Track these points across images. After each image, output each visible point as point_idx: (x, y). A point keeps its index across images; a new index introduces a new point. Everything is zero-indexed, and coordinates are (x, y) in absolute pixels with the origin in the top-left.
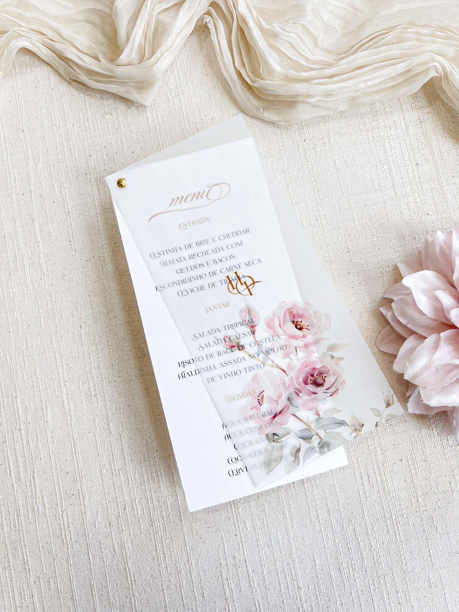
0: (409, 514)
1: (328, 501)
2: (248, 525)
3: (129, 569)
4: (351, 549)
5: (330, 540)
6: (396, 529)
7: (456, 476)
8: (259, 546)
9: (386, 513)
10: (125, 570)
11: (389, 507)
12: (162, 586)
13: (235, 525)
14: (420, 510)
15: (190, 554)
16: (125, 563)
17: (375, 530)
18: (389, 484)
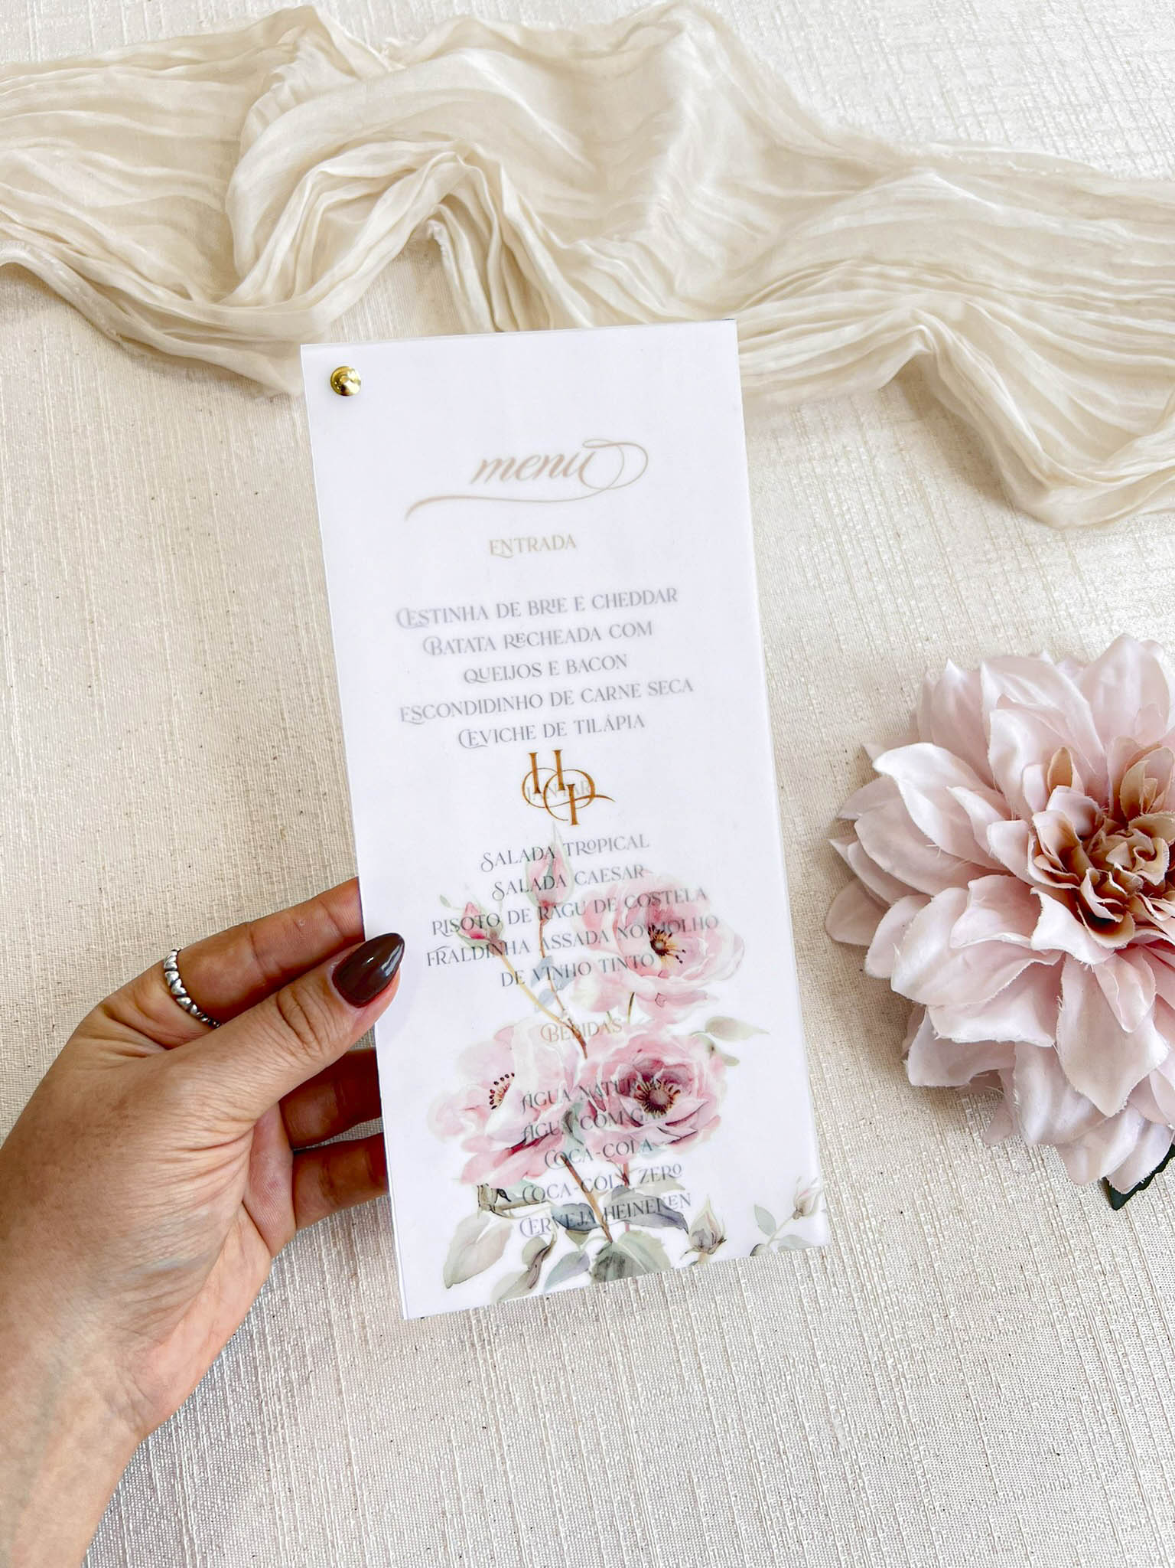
0: (928, 1352)
1: (724, 1324)
2: (518, 1399)
3: (191, 1540)
4: (785, 1453)
5: (731, 1432)
6: (898, 1394)
7: (1034, 1250)
8: (548, 1457)
9: (870, 1352)
11: (877, 1336)
13: (483, 1398)
14: (953, 1341)
15: (361, 1489)
16: (180, 1521)
17: (845, 1399)
18: (875, 1274)
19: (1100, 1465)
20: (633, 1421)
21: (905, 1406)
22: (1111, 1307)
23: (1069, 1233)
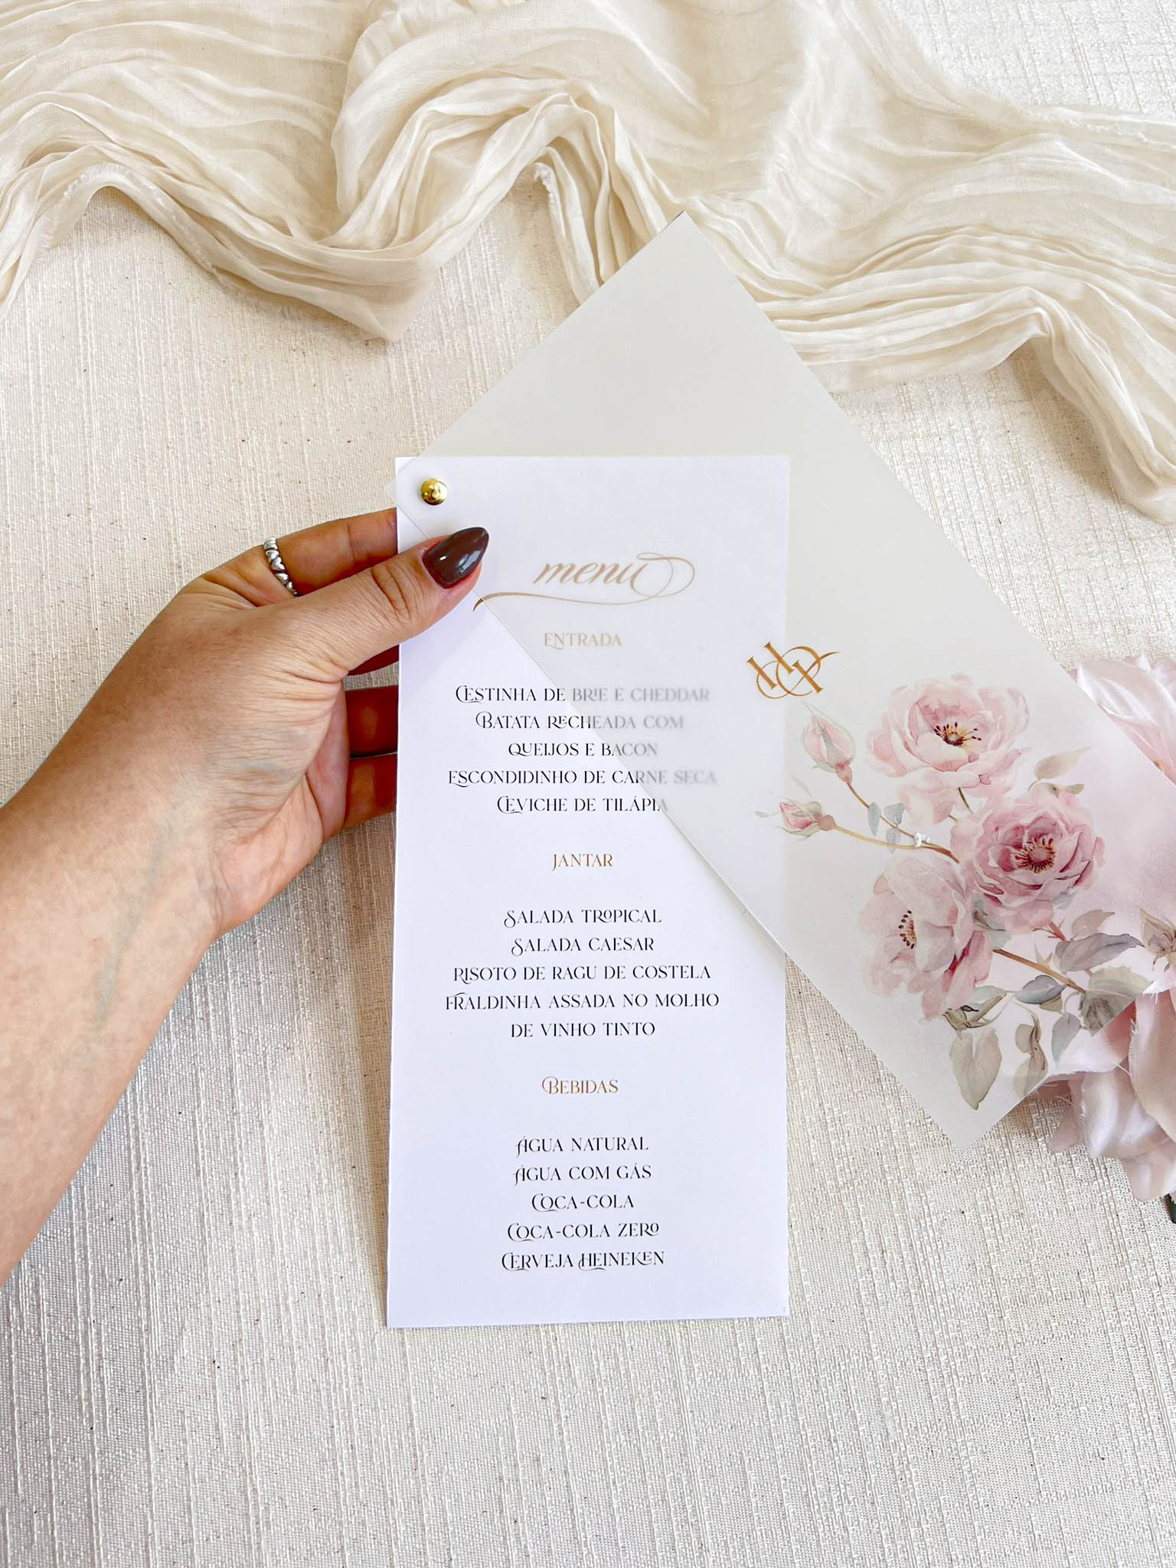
0: (981, 1351)
2: (577, 1372)
3: (255, 1490)
4: (835, 1441)
5: (784, 1417)
6: (949, 1390)
7: (1092, 1257)
8: (605, 1431)
9: (924, 1348)
10: (244, 1492)
11: (932, 1332)
12: (340, 1537)
13: (543, 1369)
14: (1006, 1342)
15: (421, 1449)
16: (244, 1471)
17: (898, 1392)
19: (1143, 1472)
20: (688, 1401)
21: (956, 1403)
22: (1164, 1318)
23: (1127, 1243)
